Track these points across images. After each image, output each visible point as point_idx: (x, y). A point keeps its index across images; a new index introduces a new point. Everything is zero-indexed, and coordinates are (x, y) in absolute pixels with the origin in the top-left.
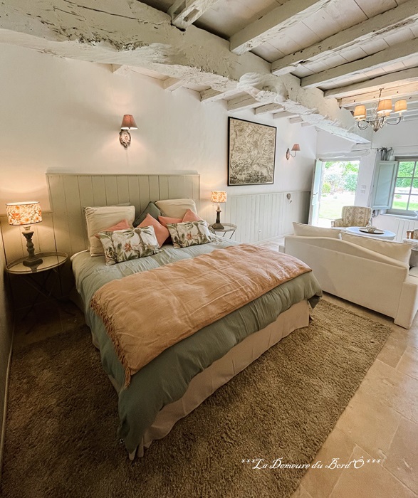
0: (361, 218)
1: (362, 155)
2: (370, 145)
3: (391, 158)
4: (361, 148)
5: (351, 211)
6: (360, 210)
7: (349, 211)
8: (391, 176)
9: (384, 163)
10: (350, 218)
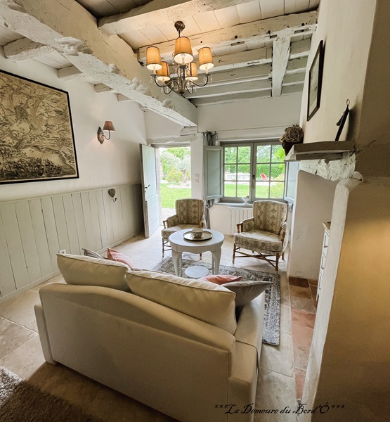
0: (195, 212)
1: (191, 140)
2: (196, 129)
3: (217, 143)
4: (189, 132)
5: (185, 205)
6: (193, 203)
7: (182, 205)
8: (219, 163)
9: (211, 148)
10: (185, 214)
